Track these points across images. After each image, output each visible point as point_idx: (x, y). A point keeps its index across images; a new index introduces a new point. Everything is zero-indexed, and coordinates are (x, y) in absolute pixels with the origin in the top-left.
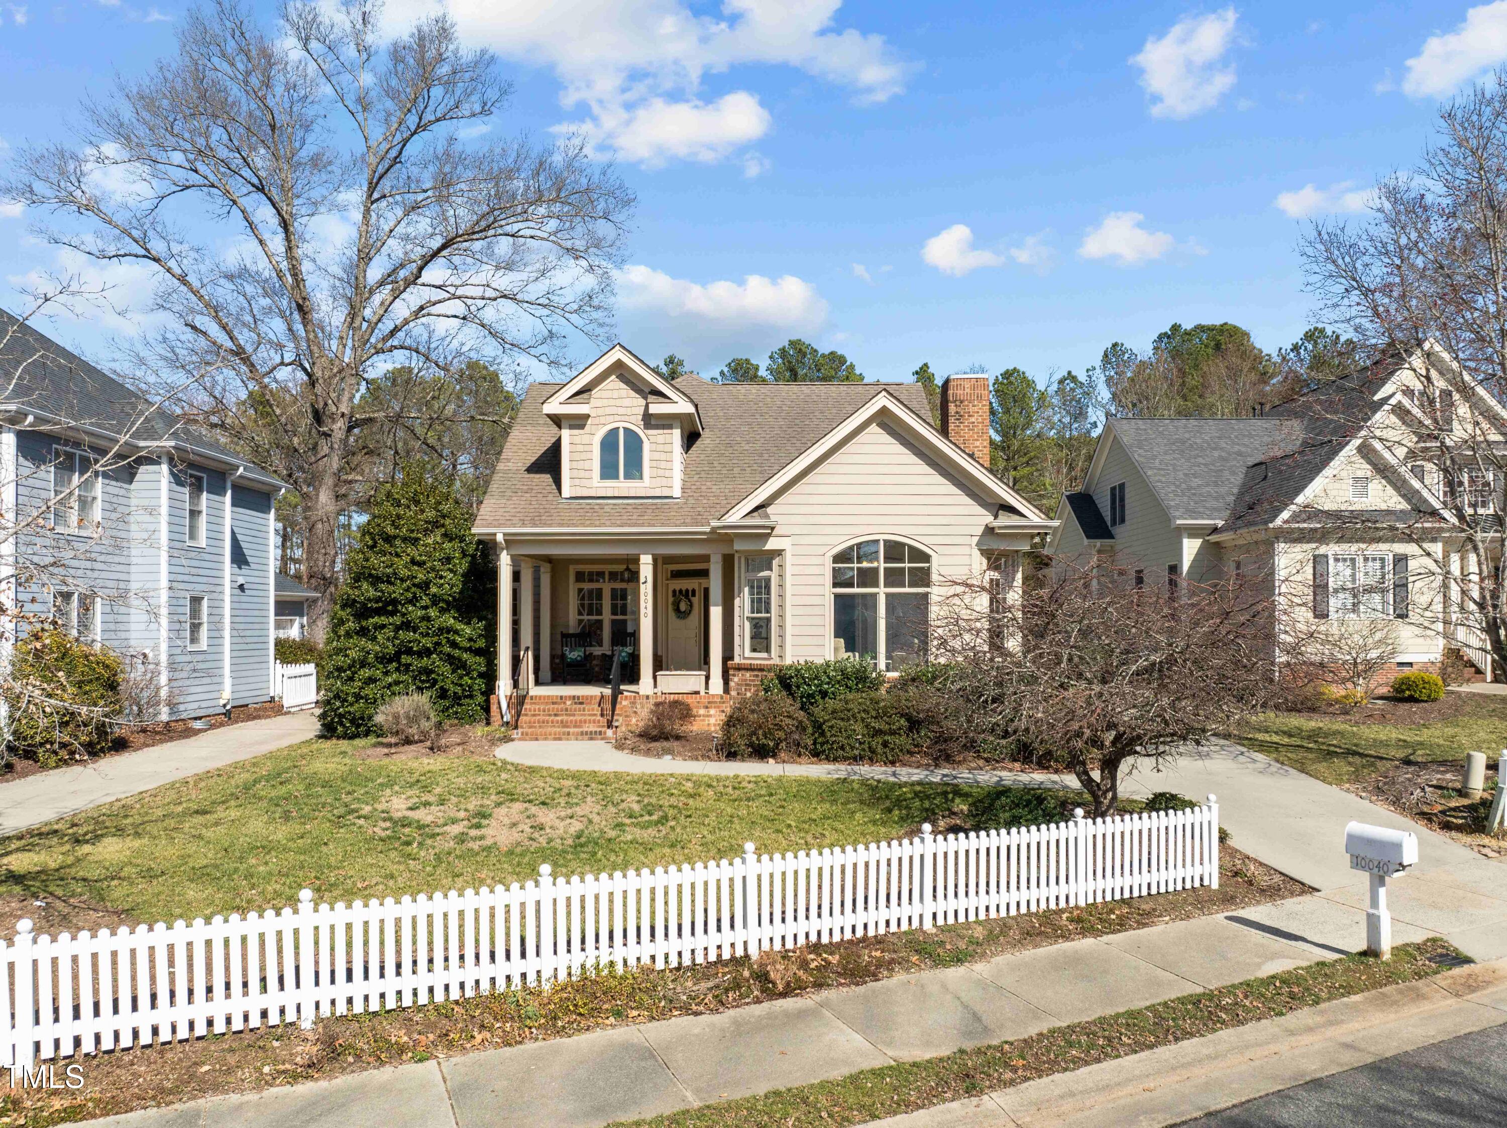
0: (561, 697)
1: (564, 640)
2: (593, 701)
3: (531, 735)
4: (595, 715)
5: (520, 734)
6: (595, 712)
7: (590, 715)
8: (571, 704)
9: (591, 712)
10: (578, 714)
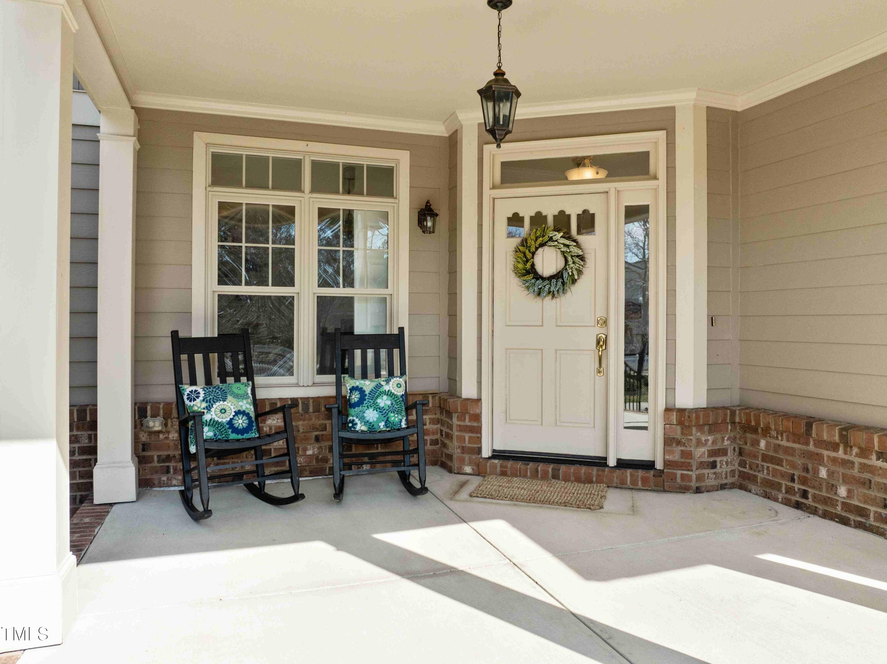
1: (184, 357)
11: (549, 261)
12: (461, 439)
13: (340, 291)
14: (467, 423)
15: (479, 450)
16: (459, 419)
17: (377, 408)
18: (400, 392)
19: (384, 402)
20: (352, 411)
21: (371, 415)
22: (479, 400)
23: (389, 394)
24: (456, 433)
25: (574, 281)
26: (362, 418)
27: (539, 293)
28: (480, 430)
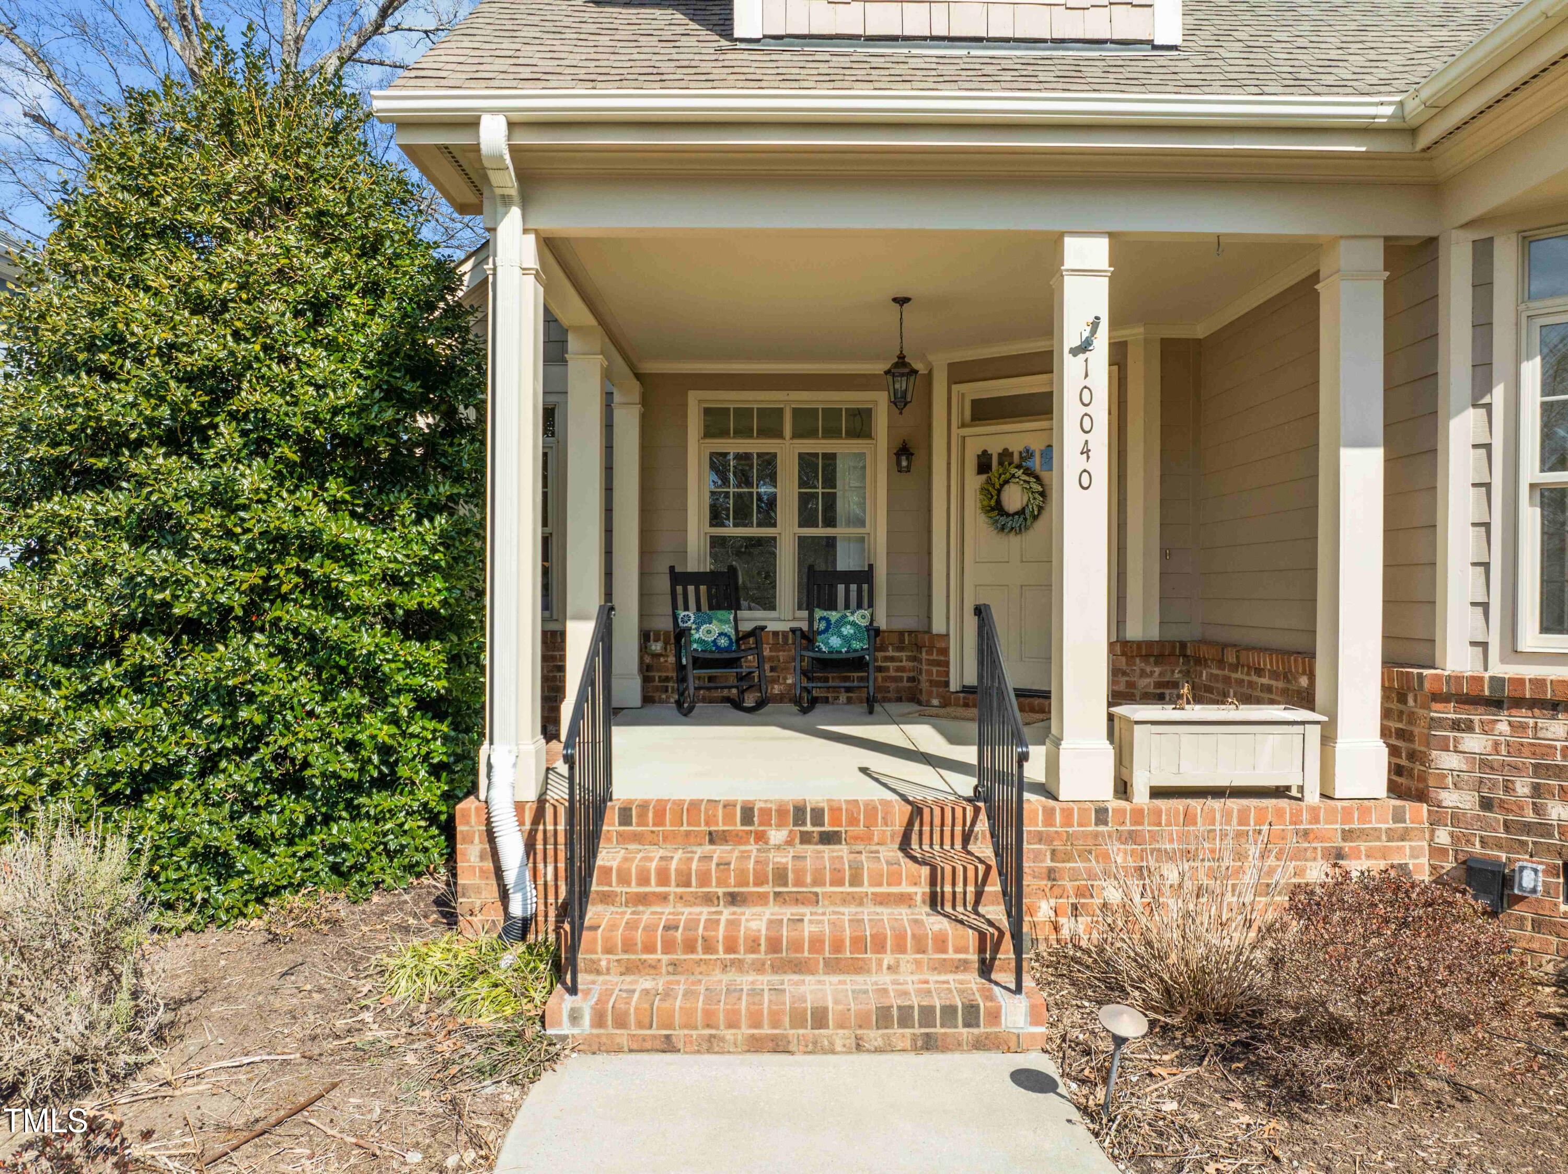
1: (679, 589)
2: (877, 831)
3: (640, 1025)
4: (905, 899)
5: (587, 1020)
6: (905, 888)
7: (882, 900)
8: (790, 843)
9: (884, 889)
10: (830, 896)
11: (1014, 498)
12: (929, 673)
13: (820, 531)
14: (935, 657)
15: (947, 684)
16: (928, 653)
17: (840, 635)
18: (864, 623)
19: (847, 630)
20: (819, 638)
21: (835, 641)
22: (948, 635)
23: (853, 624)
24: (925, 667)
25: (1035, 518)
26: (826, 644)
27: (1003, 528)
28: (947, 664)
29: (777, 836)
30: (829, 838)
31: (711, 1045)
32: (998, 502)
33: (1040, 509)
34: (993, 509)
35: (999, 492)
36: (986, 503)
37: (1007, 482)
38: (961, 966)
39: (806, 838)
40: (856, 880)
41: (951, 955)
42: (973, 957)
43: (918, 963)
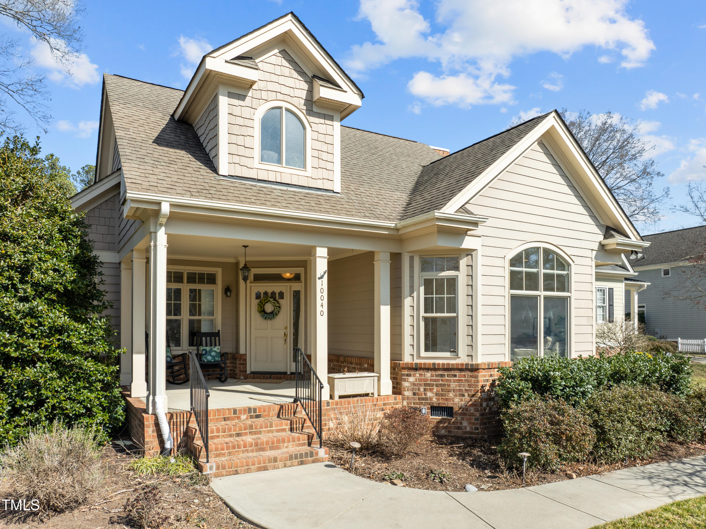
0: (235, 411)
2: (271, 413)
3: (229, 468)
4: (284, 430)
5: (214, 469)
6: (284, 427)
7: (278, 431)
8: (247, 419)
9: (279, 428)
10: (265, 431)
11: (269, 308)
12: (240, 368)
13: (196, 318)
14: (242, 362)
15: (246, 371)
16: (239, 361)
17: (211, 356)
18: (219, 351)
19: (213, 354)
20: (203, 357)
21: (209, 358)
22: (246, 354)
23: (215, 351)
24: (238, 366)
25: (277, 315)
26: (206, 359)
27: (266, 318)
28: (246, 364)
29: (243, 417)
30: (258, 416)
31: (248, 471)
32: (264, 309)
33: (279, 312)
34: (262, 311)
35: (264, 305)
36: (260, 309)
37: (267, 302)
38: (304, 444)
39: (251, 417)
40: (271, 426)
41: (301, 442)
42: (307, 442)
43: (293, 445)
